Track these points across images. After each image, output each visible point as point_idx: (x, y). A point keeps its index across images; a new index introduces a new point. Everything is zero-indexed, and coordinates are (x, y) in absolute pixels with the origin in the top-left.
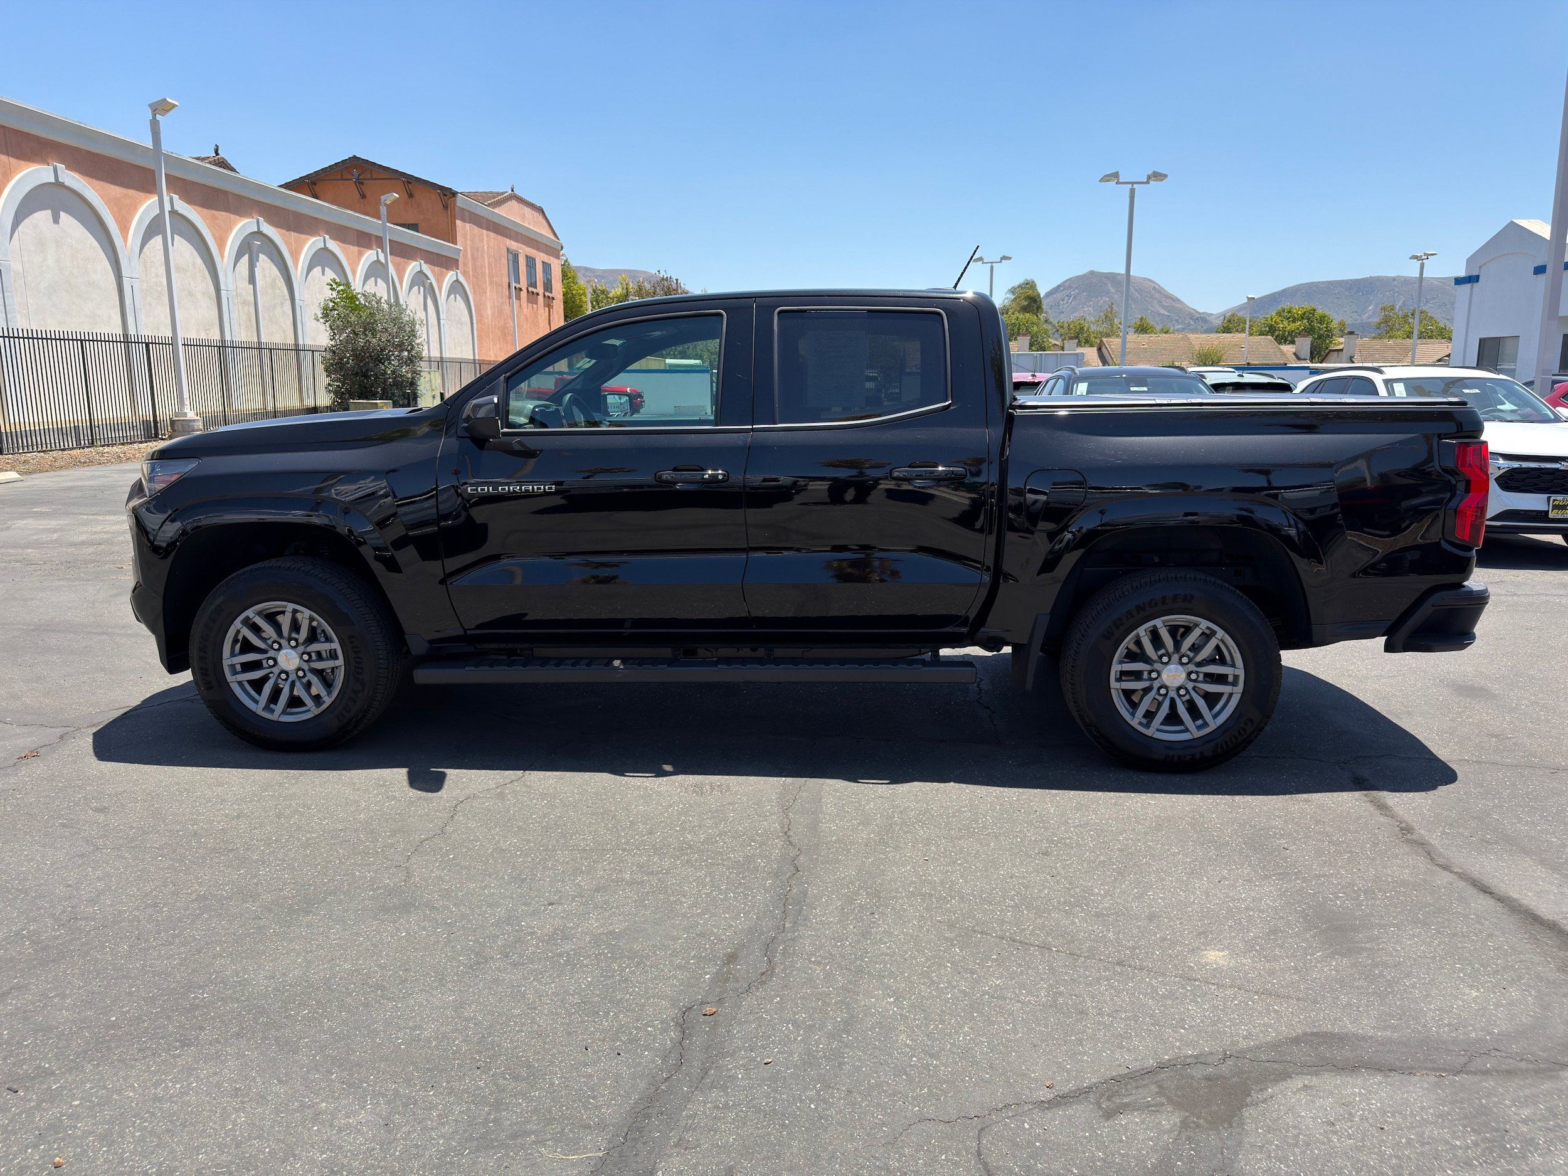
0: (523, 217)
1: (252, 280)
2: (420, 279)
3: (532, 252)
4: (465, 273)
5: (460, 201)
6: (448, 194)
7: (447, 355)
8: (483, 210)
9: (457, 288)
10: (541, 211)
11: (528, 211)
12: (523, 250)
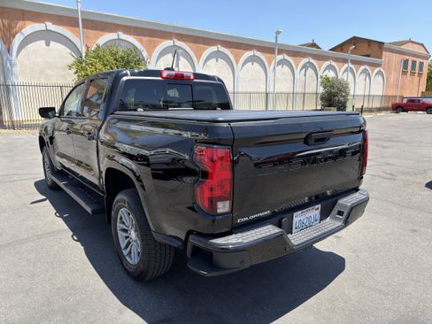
0: (413, 48)
1: (305, 75)
2: (365, 71)
3: (415, 59)
4: (384, 69)
5: (385, 46)
6: (381, 44)
7: (372, 93)
8: (396, 47)
9: (380, 73)
10: (422, 45)
11: (416, 46)
12: (411, 59)
